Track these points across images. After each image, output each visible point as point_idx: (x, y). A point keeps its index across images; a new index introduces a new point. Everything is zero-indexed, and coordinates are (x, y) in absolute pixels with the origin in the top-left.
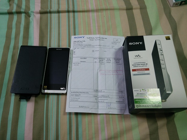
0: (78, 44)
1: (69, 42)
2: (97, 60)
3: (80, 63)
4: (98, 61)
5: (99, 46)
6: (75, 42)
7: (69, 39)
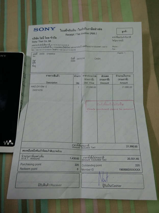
0: (42, 43)
1: (22, 41)
2: (81, 80)
3: (45, 85)
4: (83, 81)
5: (84, 49)
6: (35, 38)
7: (22, 34)
